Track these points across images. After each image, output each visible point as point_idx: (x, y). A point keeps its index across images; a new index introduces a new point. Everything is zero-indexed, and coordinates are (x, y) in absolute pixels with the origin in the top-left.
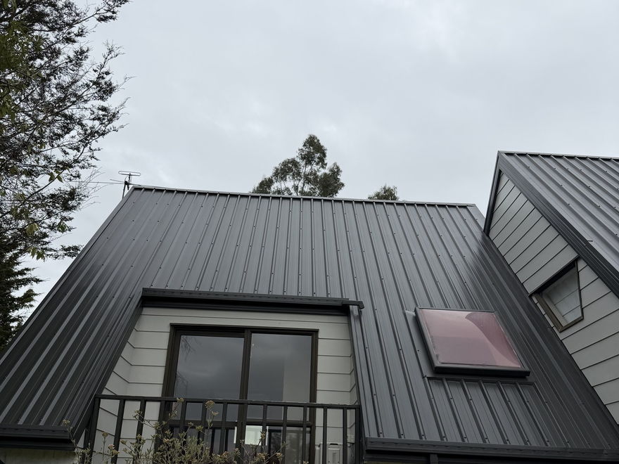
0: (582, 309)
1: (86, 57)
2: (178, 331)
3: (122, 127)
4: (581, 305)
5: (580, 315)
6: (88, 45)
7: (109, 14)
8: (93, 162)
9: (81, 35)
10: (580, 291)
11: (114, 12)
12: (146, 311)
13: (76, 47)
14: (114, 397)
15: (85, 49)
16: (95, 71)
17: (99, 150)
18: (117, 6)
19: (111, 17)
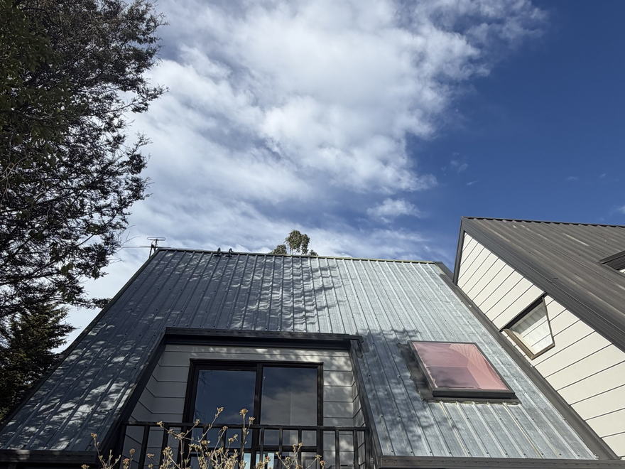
0: (553, 337)
1: (123, 141)
2: (196, 365)
3: (147, 196)
4: (551, 333)
5: (552, 342)
6: (125, 133)
7: (142, 106)
8: (123, 224)
9: (120, 127)
10: (549, 322)
11: (146, 105)
12: (169, 348)
13: (115, 134)
14: (138, 424)
15: (123, 136)
16: (128, 154)
17: (129, 214)
18: (149, 100)
19: (143, 109)
